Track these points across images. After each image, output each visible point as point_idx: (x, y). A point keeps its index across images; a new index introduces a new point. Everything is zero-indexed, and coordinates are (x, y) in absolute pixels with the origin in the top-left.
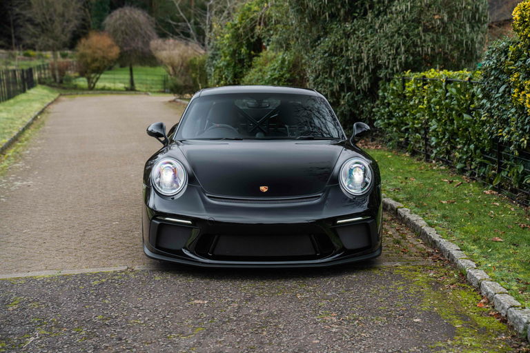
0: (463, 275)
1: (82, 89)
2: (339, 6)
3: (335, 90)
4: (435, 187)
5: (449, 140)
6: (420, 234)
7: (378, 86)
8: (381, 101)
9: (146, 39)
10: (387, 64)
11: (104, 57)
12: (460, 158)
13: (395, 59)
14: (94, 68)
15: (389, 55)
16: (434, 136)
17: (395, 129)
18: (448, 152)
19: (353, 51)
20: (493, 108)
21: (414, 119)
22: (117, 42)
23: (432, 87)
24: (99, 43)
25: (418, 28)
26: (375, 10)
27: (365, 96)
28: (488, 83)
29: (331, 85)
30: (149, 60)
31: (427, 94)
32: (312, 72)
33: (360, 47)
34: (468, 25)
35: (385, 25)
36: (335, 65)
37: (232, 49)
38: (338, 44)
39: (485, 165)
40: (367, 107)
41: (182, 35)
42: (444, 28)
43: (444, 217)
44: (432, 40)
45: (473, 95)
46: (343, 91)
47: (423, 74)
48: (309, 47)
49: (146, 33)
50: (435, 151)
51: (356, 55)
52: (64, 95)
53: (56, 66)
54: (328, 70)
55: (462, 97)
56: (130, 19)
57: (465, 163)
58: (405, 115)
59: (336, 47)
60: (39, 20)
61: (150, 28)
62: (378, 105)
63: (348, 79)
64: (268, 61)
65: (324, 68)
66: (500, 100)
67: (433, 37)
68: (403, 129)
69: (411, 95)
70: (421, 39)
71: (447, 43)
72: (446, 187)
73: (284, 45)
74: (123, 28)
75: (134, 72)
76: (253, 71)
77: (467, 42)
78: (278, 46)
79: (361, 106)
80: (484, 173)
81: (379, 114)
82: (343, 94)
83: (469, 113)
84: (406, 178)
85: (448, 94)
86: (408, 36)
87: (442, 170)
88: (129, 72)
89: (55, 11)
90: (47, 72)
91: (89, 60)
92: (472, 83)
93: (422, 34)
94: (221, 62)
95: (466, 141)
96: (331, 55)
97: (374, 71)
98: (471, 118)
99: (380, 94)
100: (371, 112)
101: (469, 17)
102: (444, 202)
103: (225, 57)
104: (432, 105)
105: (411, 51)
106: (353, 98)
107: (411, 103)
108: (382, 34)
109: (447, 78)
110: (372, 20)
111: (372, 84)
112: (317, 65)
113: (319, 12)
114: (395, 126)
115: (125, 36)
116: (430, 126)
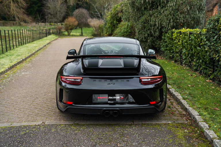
0: (202, 133)
1: (66, 35)
2: (148, 5)
3: (146, 36)
4: (185, 78)
5: (190, 57)
6: (179, 103)
7: (162, 35)
8: (163, 40)
9: (87, 19)
10: (166, 26)
11: (73, 25)
12: (195, 65)
13: (169, 24)
14: (70, 28)
15: (166, 23)
16: (184, 55)
17: (168, 51)
18: (190, 62)
19: (153, 21)
20: (211, 45)
21: (176, 48)
22: (77, 20)
23: (184, 36)
24: (71, 20)
25: (178, 12)
26: (161, 6)
27: (157, 38)
28: (209, 34)
29: (145, 34)
30: (88, 25)
31: (181, 38)
32: (138, 30)
33: (155, 20)
34: (197, 11)
35: (165, 11)
36: (146, 27)
37: (111, 21)
38: (147, 19)
39: (206, 69)
40: (158, 43)
41: (96, 17)
42: (188, 12)
43: (190, 94)
44: (183, 17)
45: (202, 39)
46: (149, 37)
47: (180, 30)
48: (137, 20)
49: (86, 17)
50: (184, 61)
51: (154, 23)
52: (60, 37)
53: (58, 28)
54: (143, 29)
55: (196, 40)
56: (81, 12)
57: (197, 67)
58: (173, 46)
59: (146, 20)
60: (52, 13)
61: (88, 15)
62: (162, 42)
63: (151, 32)
64: (123, 25)
65: (142, 28)
66: (215, 42)
67: (184, 16)
68: (172, 52)
69: (175, 38)
70: (179, 16)
71: (189, 18)
72: (190, 78)
73: (128, 20)
74: (79, 15)
75: (83, 30)
76: (118, 29)
77: (197, 18)
78: (126, 20)
79: (156, 42)
80: (206, 72)
81: (162, 45)
82: (149, 38)
83: (200, 47)
84: (173, 73)
85: (190, 39)
86: (174, 15)
87: (187, 69)
88: (81, 30)
89: (57, 10)
90: (55, 30)
91: (68, 26)
92: (201, 34)
93: (179, 14)
94: (107, 26)
95: (198, 58)
96: (144, 23)
97: (161, 29)
98: (201, 49)
99: (163, 38)
100: (159, 45)
101: (198, 8)
102: (189, 86)
103: (109, 24)
104: (184, 43)
105: (175, 21)
106: (153, 39)
107: (175, 42)
108: (164, 15)
109: (190, 32)
110: (160, 9)
111: (160, 34)
112: (139, 27)
113: (140, 7)
114: (168, 50)
115: (79, 18)
116: (183, 51)
